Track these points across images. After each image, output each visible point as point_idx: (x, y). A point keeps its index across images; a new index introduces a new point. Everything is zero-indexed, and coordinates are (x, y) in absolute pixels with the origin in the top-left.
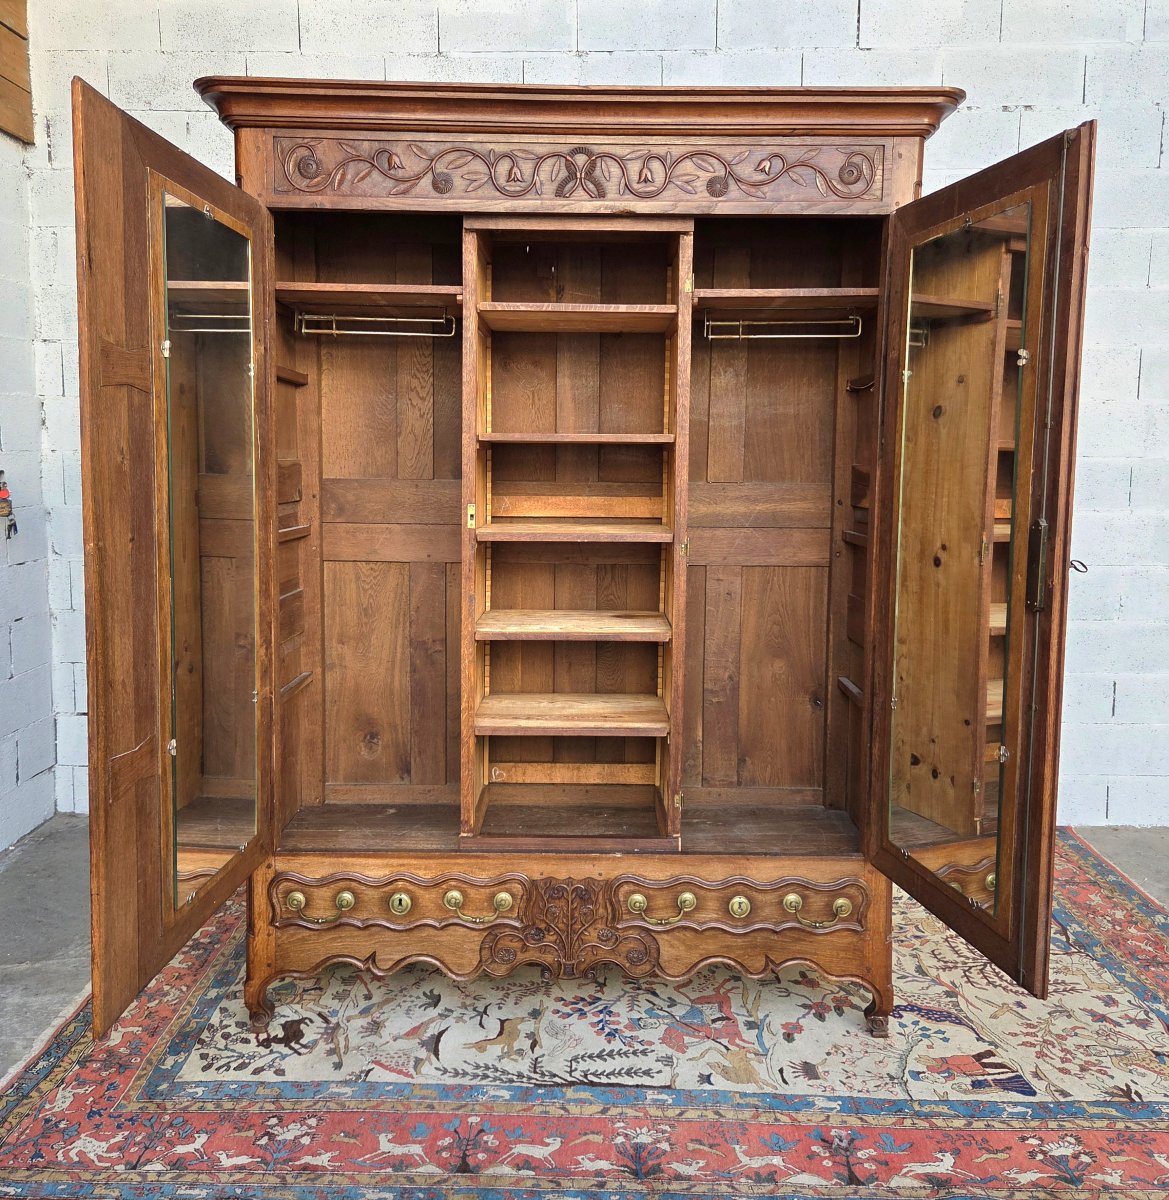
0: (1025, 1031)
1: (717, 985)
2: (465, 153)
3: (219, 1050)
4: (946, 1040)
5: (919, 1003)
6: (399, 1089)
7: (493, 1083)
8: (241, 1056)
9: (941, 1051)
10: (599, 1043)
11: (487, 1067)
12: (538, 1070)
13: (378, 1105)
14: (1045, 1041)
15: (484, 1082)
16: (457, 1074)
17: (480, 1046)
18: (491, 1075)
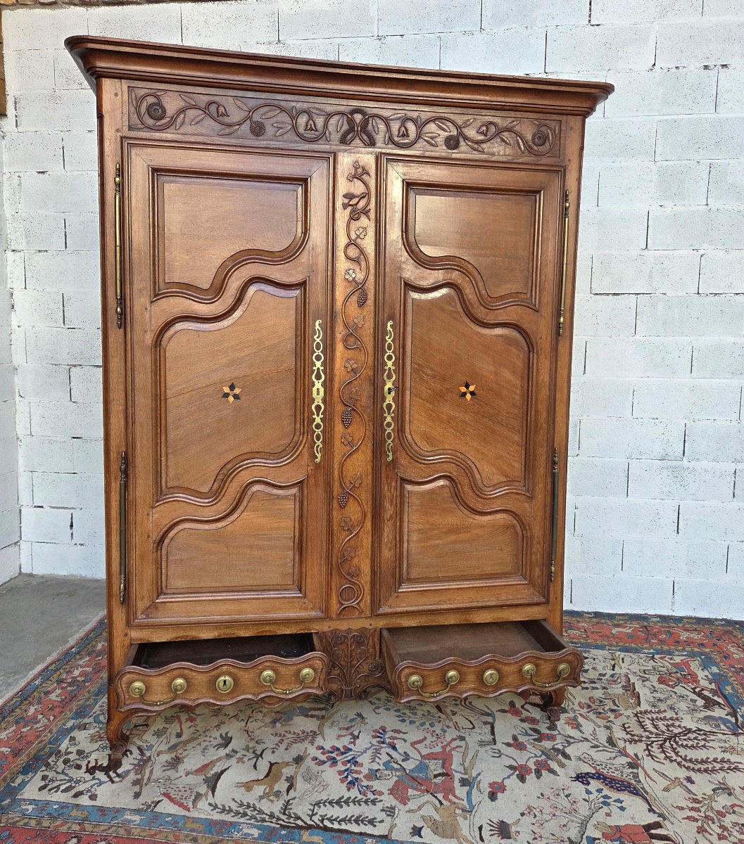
0: (691, 806)
1: (445, 743)
2: (274, 108)
3: (58, 773)
4: (622, 809)
5: (605, 772)
6: (175, 820)
7: (249, 822)
8: (71, 780)
9: (619, 819)
10: (338, 790)
11: (248, 806)
12: (287, 812)
13: (155, 834)
14: (706, 817)
15: (242, 820)
16: (224, 810)
17: (249, 785)
18: (249, 813)
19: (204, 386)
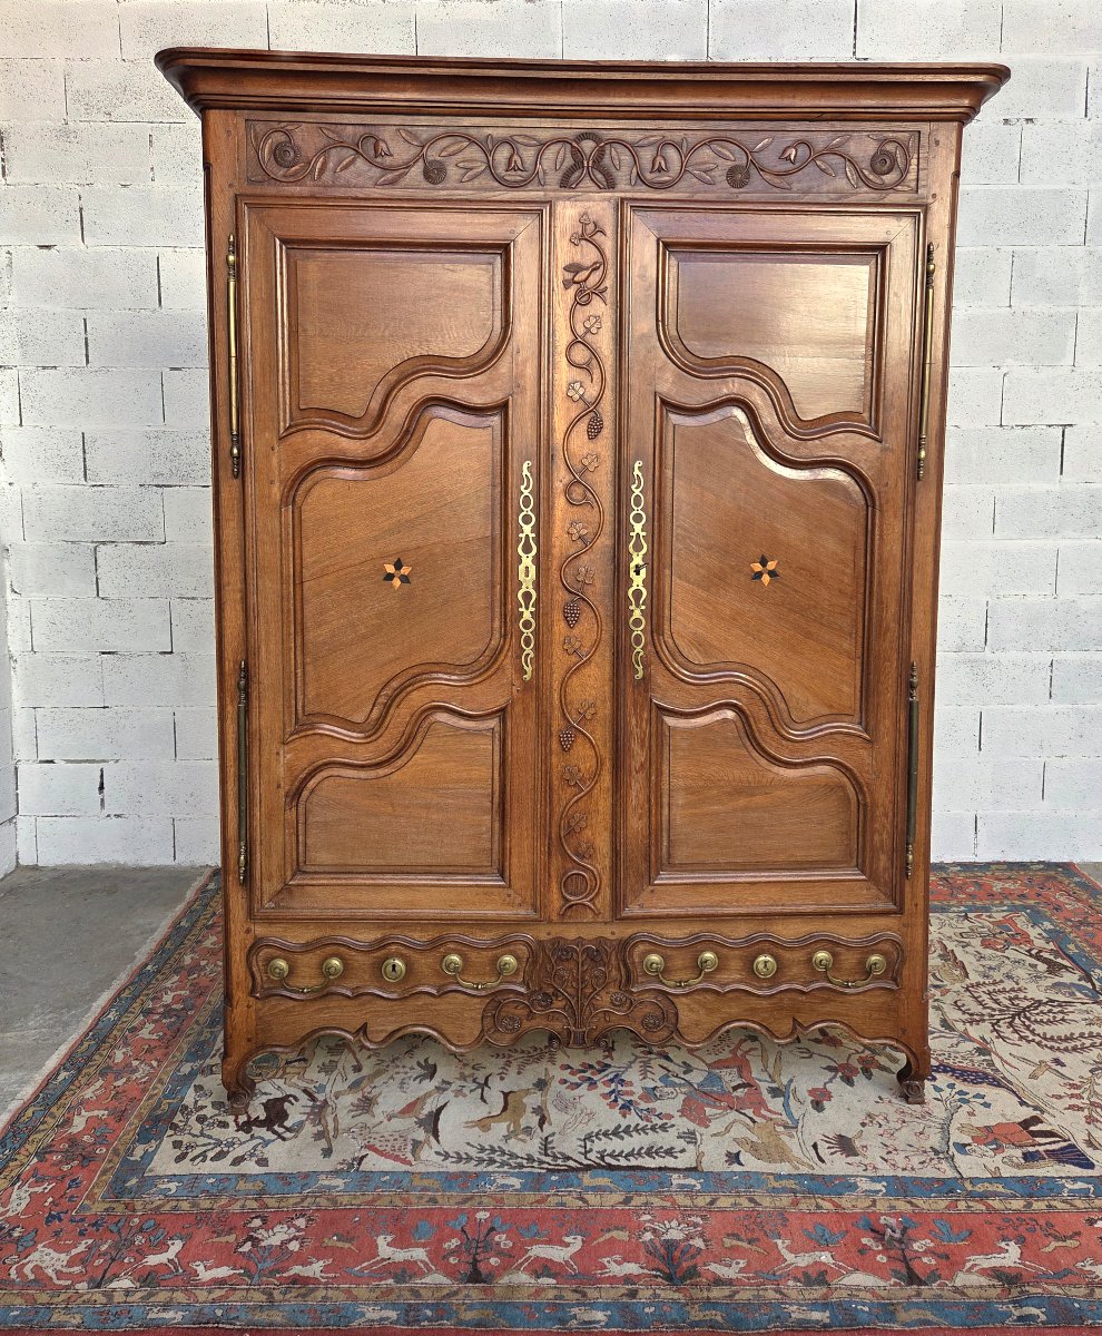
0: (1069, 1092)
1: (733, 1046)
2: (459, 140)
3: (194, 1136)
4: (987, 1105)
5: (951, 1062)
6: (397, 1179)
7: (502, 1170)
8: (219, 1143)
9: (985, 1118)
10: (611, 1118)
11: (493, 1150)
12: (549, 1152)
13: (373, 1201)
14: (1092, 1104)
15: (490, 1169)
16: (460, 1159)
17: (484, 1124)
18: (498, 1159)
19: (357, 562)
